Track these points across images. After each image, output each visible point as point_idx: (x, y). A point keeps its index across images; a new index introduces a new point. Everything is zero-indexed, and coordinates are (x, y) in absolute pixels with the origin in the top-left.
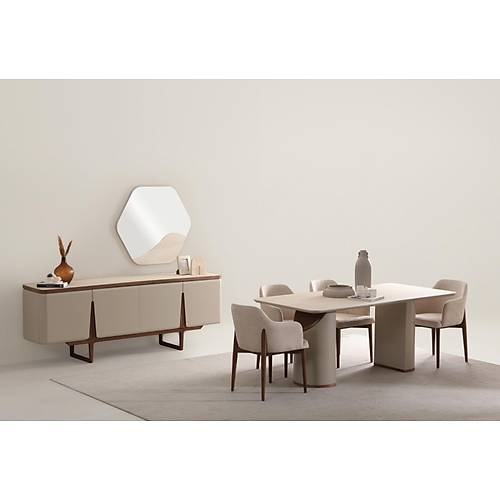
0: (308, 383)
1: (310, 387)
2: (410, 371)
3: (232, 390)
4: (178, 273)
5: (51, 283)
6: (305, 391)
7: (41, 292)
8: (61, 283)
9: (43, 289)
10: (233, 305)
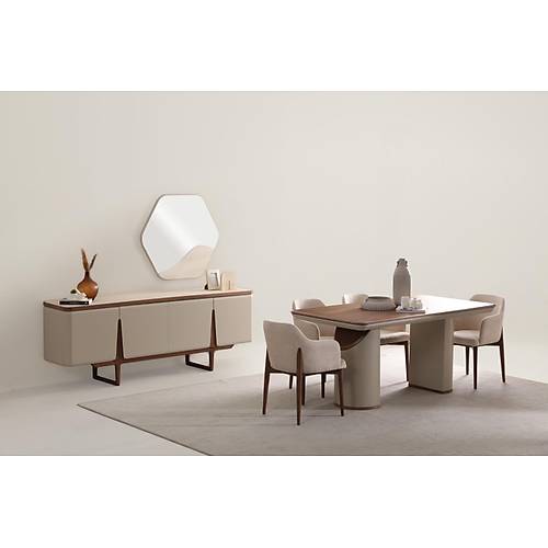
0: (345, 405)
1: (347, 408)
2: (448, 392)
3: (264, 413)
4: (206, 288)
5: (75, 299)
6: (342, 415)
7: (66, 309)
8: (86, 300)
9: (66, 306)
10: (265, 322)
